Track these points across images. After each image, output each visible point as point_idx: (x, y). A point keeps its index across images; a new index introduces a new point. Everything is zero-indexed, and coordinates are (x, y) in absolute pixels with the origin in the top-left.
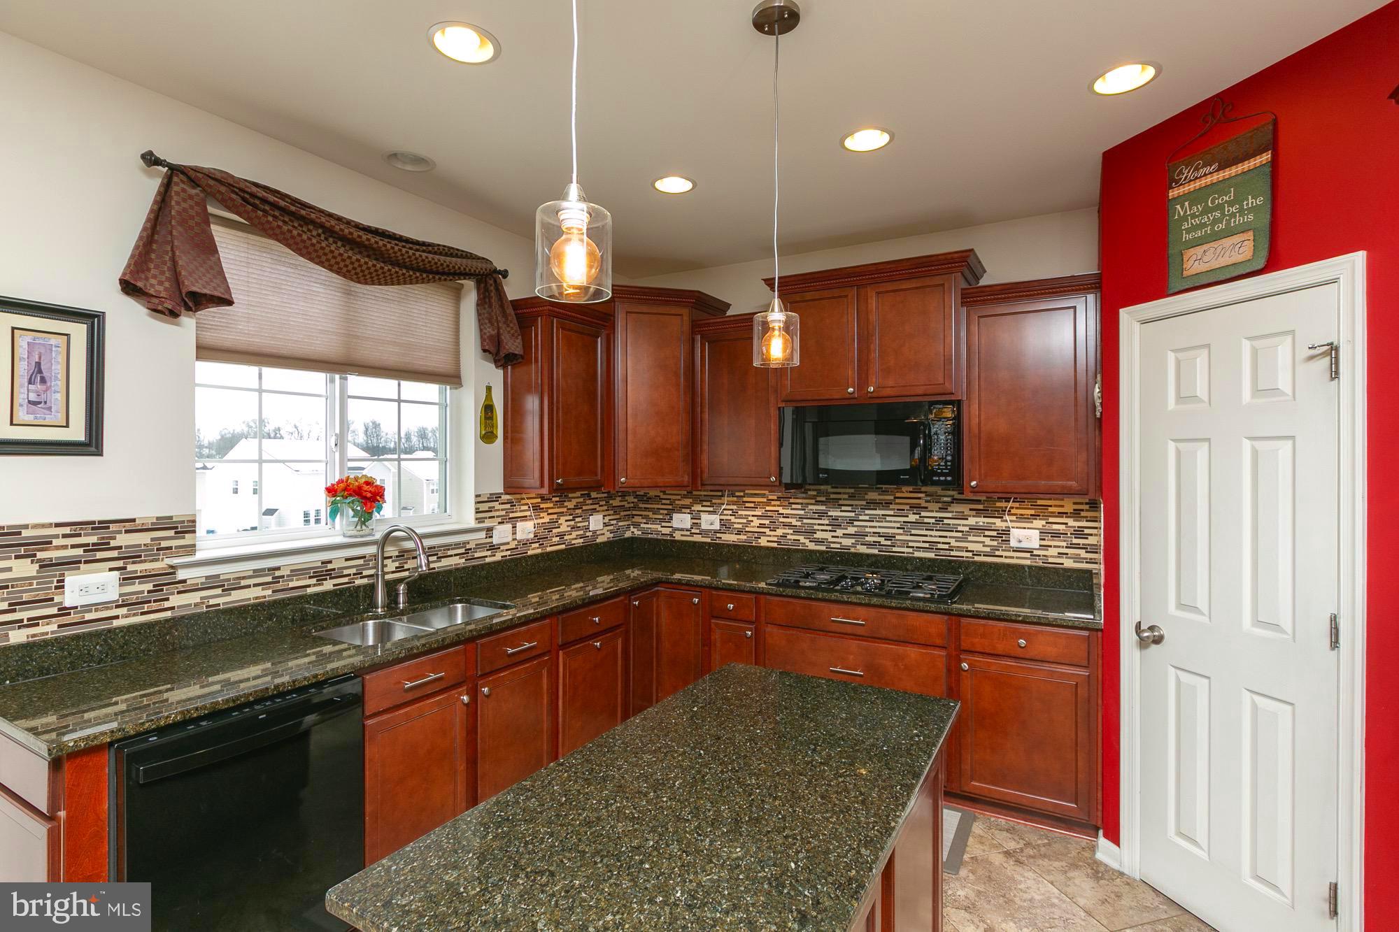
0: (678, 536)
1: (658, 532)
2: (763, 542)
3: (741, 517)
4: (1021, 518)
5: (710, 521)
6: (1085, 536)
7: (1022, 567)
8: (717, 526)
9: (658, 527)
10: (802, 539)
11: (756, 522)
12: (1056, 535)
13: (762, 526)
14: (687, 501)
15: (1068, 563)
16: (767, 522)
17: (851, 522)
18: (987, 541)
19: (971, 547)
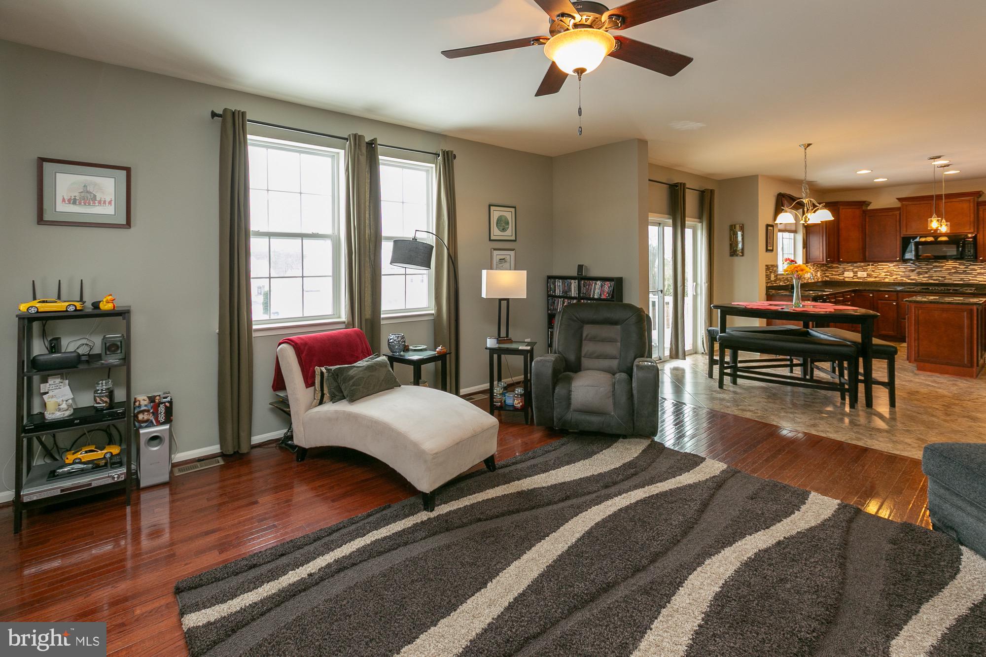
0: (847, 280)
1: (837, 279)
2: (887, 280)
3: (877, 272)
5: (862, 274)
8: (866, 276)
9: (838, 277)
10: (904, 279)
11: (884, 274)
13: (886, 275)
14: (851, 268)
16: (888, 274)
17: (926, 273)
19: (977, 279)
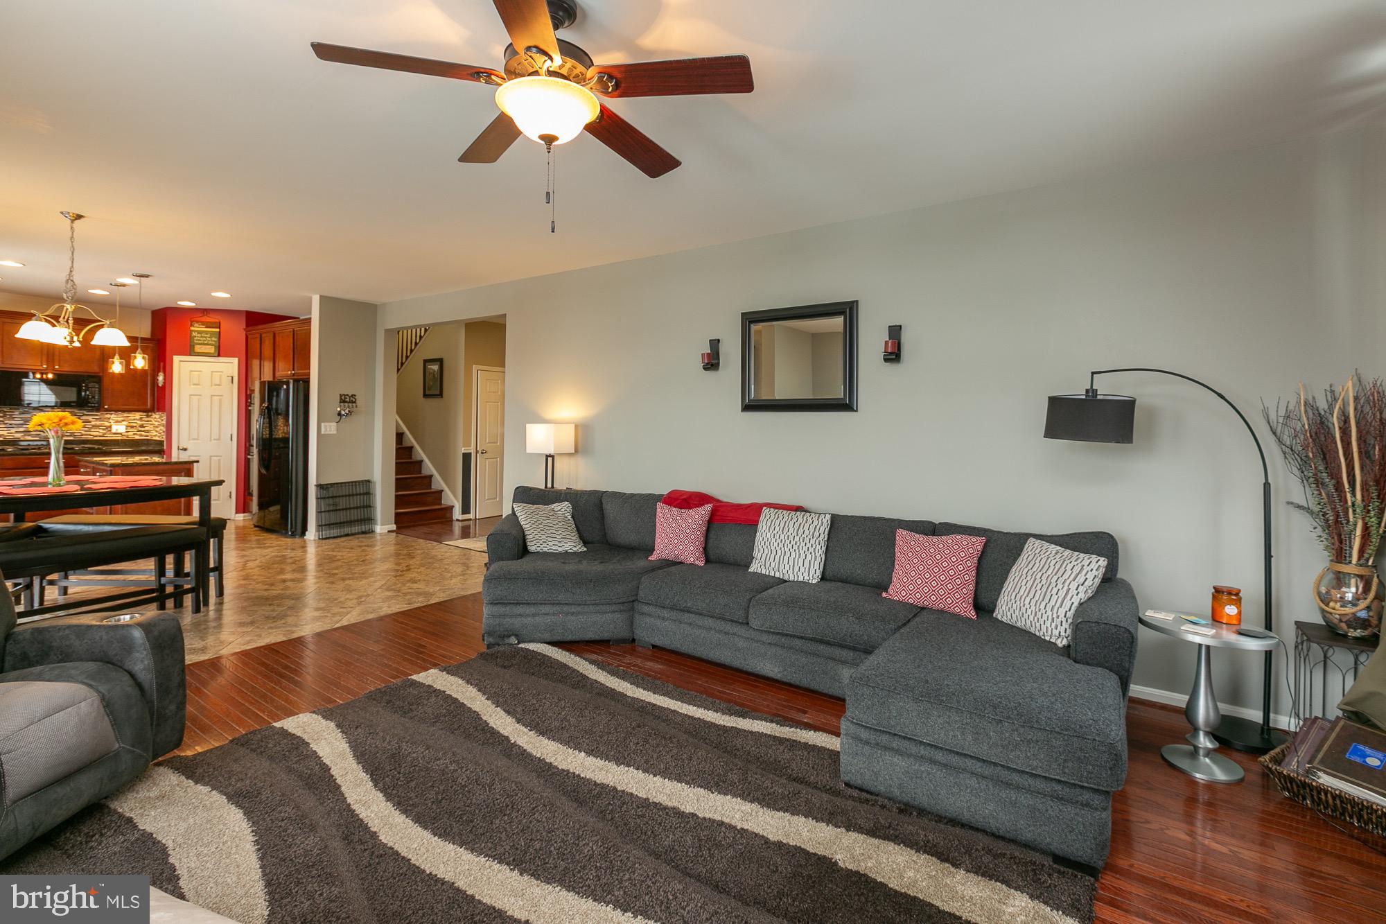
4: (117, 422)
6: (144, 427)
7: (118, 440)
12: (132, 427)
15: (137, 437)
18: (101, 431)
19: (92, 433)
